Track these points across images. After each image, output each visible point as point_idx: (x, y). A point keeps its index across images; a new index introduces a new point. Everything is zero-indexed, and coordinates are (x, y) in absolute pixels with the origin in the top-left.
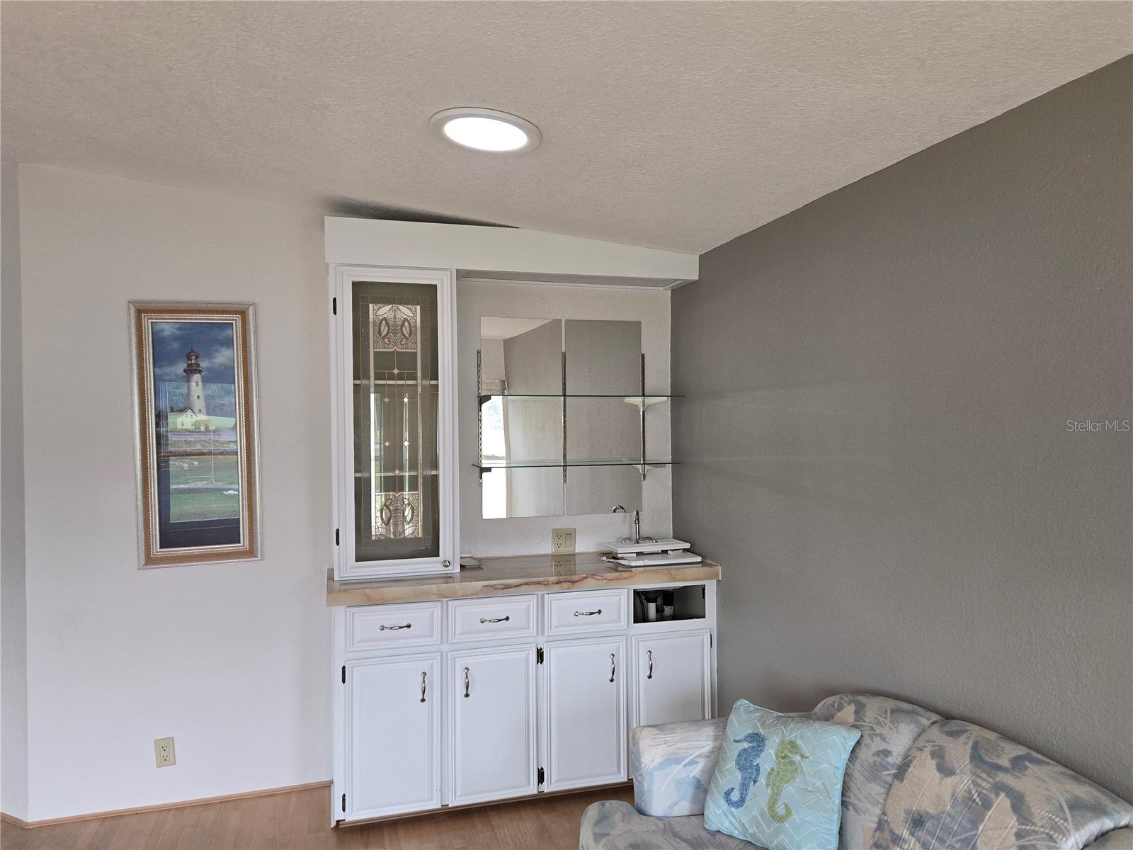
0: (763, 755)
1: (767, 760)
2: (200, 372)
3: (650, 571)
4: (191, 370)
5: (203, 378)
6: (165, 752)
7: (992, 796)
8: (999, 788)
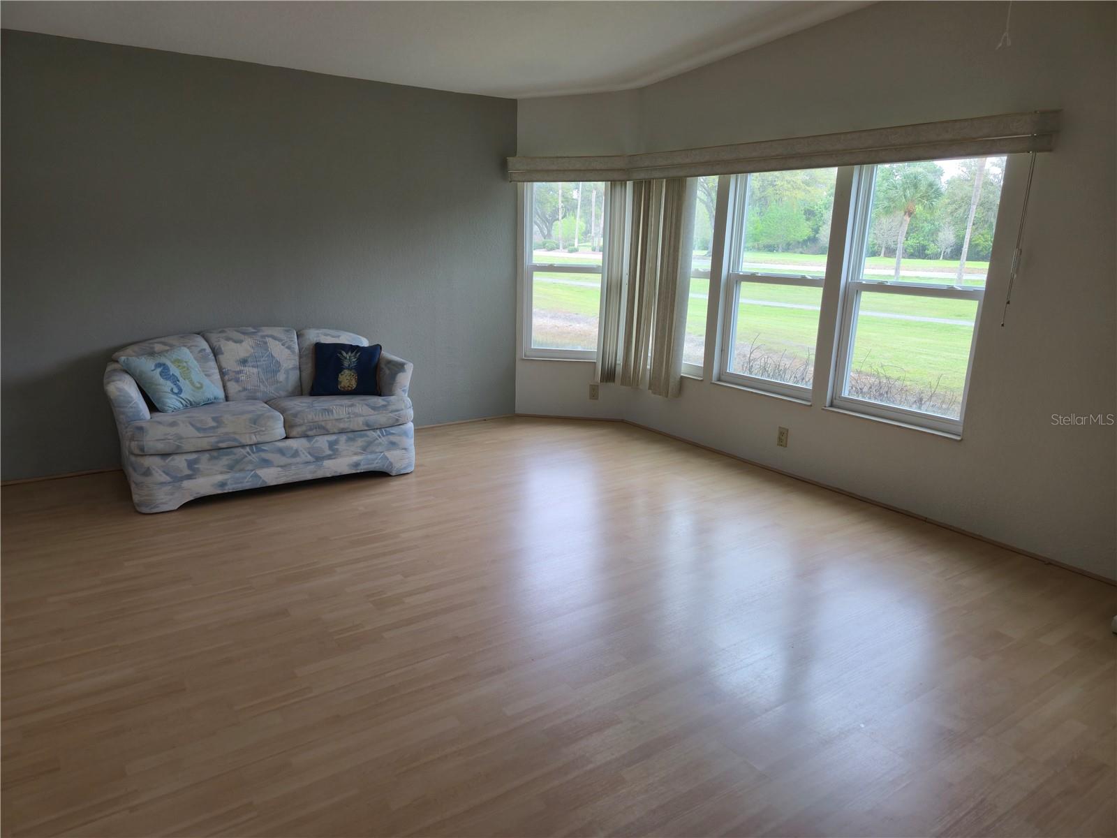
0: (170, 369)
1: (174, 370)
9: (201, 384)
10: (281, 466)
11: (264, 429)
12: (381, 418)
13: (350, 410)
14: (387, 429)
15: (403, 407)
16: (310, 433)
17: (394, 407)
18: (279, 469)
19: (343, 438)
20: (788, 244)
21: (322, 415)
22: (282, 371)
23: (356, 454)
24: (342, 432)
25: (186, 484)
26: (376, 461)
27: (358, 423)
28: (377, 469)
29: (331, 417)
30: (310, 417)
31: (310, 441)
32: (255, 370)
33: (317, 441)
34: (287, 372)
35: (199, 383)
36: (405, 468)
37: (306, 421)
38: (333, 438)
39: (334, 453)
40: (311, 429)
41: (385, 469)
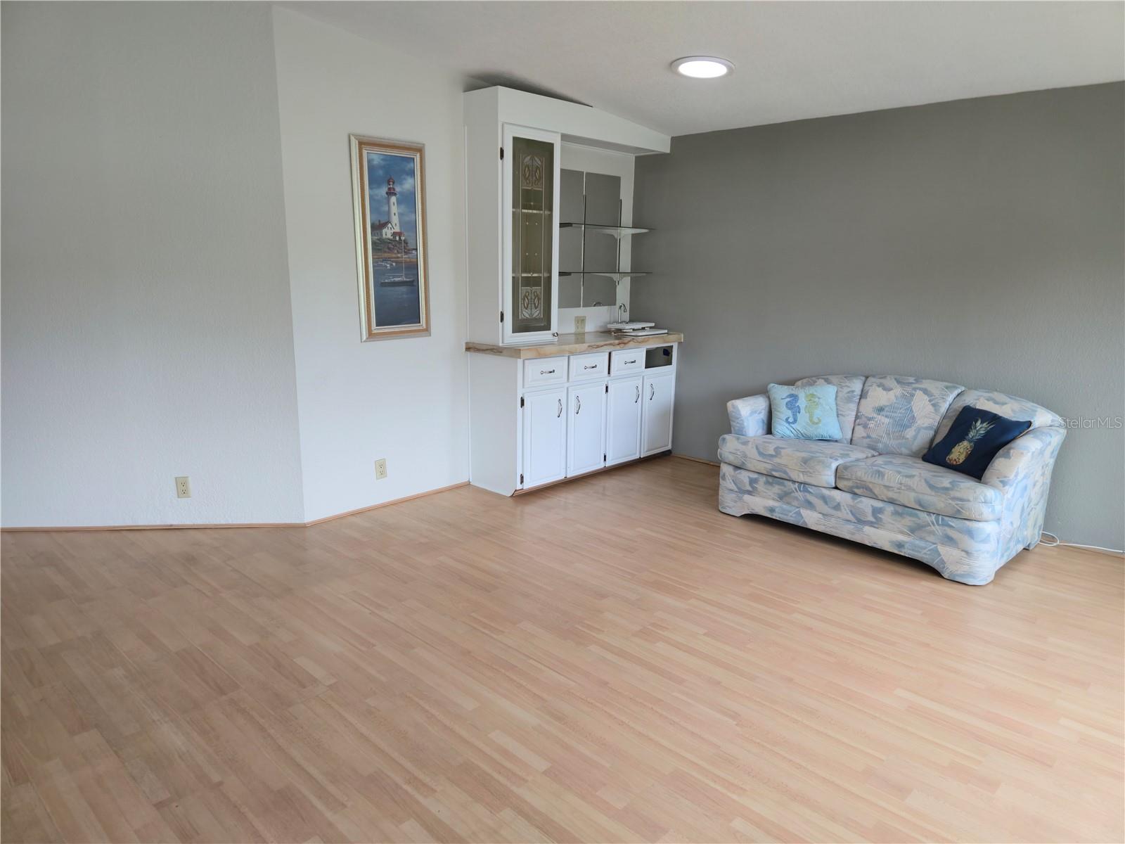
0: (799, 401)
1: (802, 402)
2: (395, 194)
3: (653, 338)
4: (391, 193)
5: (397, 200)
6: (381, 469)
7: (914, 392)
8: (915, 389)
9: (820, 421)
10: (823, 514)
11: (811, 471)
12: (939, 502)
13: (904, 480)
14: (946, 518)
15: (971, 499)
16: (856, 491)
17: (958, 495)
18: (820, 516)
19: (890, 508)
21: (872, 476)
22: (913, 428)
23: (902, 532)
24: (892, 502)
25: (747, 497)
26: (925, 551)
27: (909, 498)
28: (924, 561)
29: (880, 482)
30: (859, 474)
31: (853, 499)
32: (887, 421)
33: (861, 502)
34: (918, 430)
35: (819, 419)
36: (962, 576)
37: (854, 477)
38: (879, 504)
39: (876, 523)
40: (858, 487)
41: (934, 564)
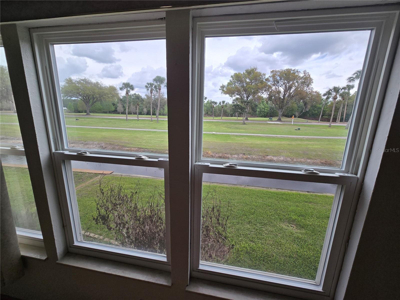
20: (110, 111)
